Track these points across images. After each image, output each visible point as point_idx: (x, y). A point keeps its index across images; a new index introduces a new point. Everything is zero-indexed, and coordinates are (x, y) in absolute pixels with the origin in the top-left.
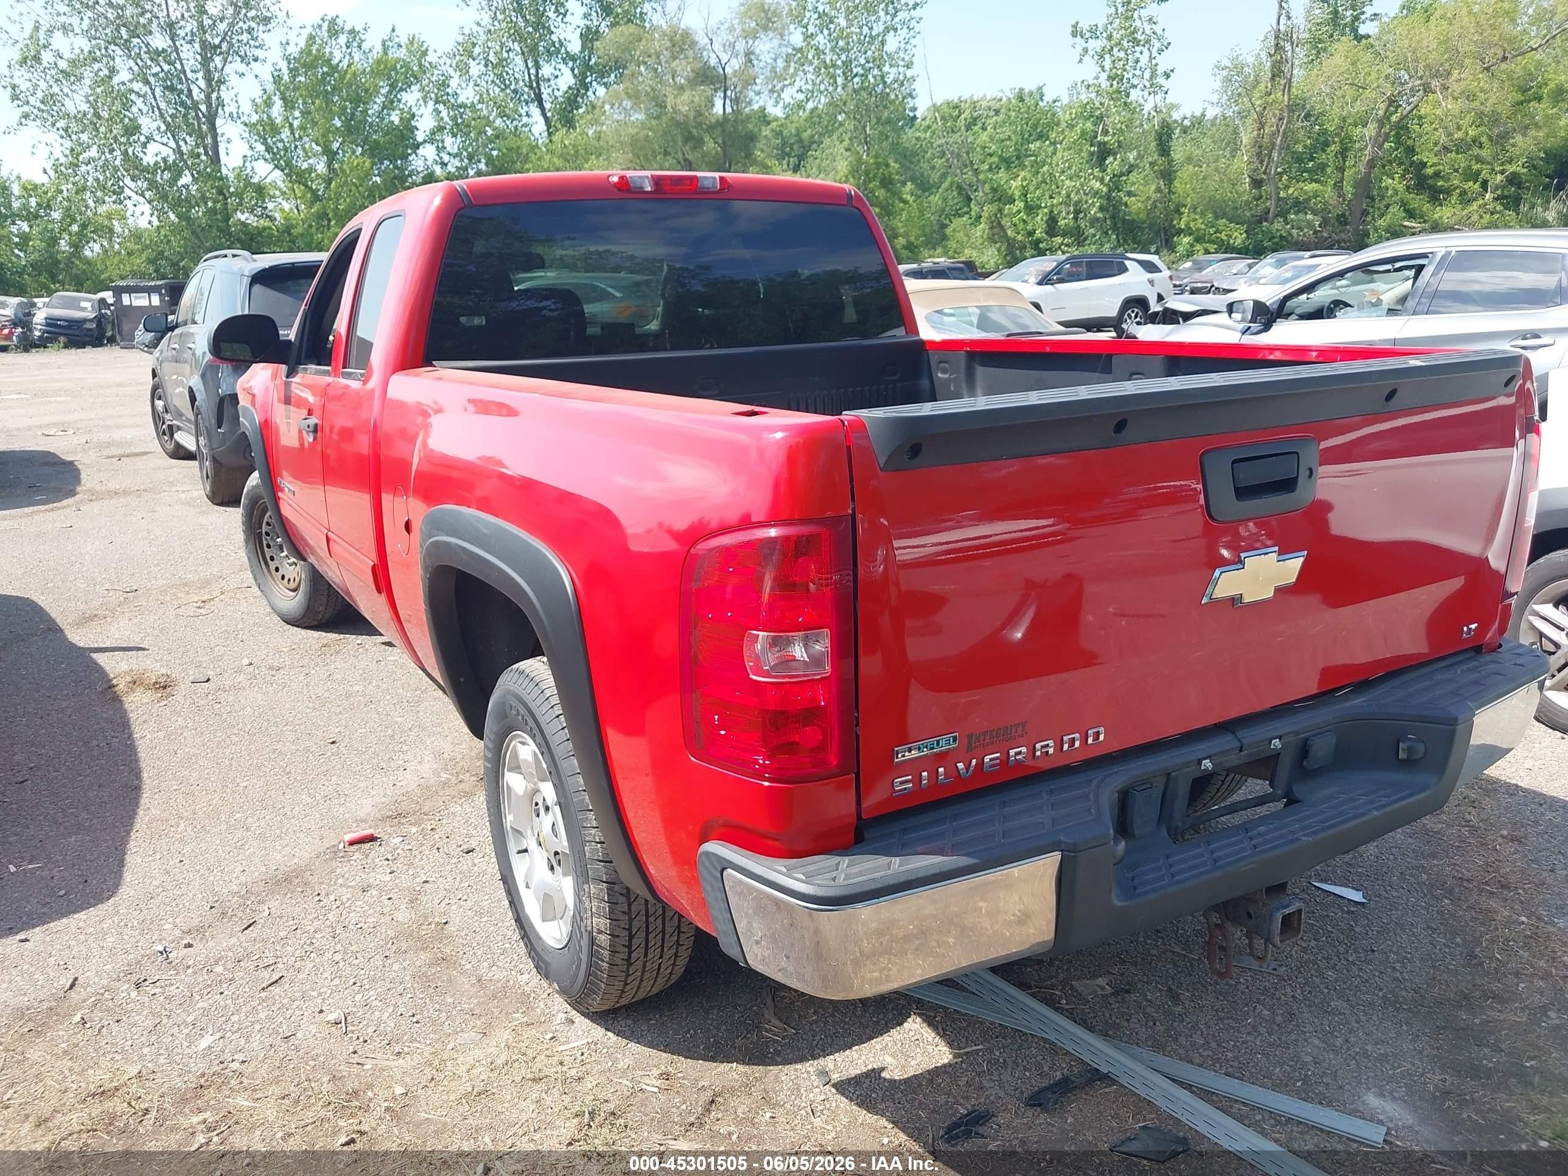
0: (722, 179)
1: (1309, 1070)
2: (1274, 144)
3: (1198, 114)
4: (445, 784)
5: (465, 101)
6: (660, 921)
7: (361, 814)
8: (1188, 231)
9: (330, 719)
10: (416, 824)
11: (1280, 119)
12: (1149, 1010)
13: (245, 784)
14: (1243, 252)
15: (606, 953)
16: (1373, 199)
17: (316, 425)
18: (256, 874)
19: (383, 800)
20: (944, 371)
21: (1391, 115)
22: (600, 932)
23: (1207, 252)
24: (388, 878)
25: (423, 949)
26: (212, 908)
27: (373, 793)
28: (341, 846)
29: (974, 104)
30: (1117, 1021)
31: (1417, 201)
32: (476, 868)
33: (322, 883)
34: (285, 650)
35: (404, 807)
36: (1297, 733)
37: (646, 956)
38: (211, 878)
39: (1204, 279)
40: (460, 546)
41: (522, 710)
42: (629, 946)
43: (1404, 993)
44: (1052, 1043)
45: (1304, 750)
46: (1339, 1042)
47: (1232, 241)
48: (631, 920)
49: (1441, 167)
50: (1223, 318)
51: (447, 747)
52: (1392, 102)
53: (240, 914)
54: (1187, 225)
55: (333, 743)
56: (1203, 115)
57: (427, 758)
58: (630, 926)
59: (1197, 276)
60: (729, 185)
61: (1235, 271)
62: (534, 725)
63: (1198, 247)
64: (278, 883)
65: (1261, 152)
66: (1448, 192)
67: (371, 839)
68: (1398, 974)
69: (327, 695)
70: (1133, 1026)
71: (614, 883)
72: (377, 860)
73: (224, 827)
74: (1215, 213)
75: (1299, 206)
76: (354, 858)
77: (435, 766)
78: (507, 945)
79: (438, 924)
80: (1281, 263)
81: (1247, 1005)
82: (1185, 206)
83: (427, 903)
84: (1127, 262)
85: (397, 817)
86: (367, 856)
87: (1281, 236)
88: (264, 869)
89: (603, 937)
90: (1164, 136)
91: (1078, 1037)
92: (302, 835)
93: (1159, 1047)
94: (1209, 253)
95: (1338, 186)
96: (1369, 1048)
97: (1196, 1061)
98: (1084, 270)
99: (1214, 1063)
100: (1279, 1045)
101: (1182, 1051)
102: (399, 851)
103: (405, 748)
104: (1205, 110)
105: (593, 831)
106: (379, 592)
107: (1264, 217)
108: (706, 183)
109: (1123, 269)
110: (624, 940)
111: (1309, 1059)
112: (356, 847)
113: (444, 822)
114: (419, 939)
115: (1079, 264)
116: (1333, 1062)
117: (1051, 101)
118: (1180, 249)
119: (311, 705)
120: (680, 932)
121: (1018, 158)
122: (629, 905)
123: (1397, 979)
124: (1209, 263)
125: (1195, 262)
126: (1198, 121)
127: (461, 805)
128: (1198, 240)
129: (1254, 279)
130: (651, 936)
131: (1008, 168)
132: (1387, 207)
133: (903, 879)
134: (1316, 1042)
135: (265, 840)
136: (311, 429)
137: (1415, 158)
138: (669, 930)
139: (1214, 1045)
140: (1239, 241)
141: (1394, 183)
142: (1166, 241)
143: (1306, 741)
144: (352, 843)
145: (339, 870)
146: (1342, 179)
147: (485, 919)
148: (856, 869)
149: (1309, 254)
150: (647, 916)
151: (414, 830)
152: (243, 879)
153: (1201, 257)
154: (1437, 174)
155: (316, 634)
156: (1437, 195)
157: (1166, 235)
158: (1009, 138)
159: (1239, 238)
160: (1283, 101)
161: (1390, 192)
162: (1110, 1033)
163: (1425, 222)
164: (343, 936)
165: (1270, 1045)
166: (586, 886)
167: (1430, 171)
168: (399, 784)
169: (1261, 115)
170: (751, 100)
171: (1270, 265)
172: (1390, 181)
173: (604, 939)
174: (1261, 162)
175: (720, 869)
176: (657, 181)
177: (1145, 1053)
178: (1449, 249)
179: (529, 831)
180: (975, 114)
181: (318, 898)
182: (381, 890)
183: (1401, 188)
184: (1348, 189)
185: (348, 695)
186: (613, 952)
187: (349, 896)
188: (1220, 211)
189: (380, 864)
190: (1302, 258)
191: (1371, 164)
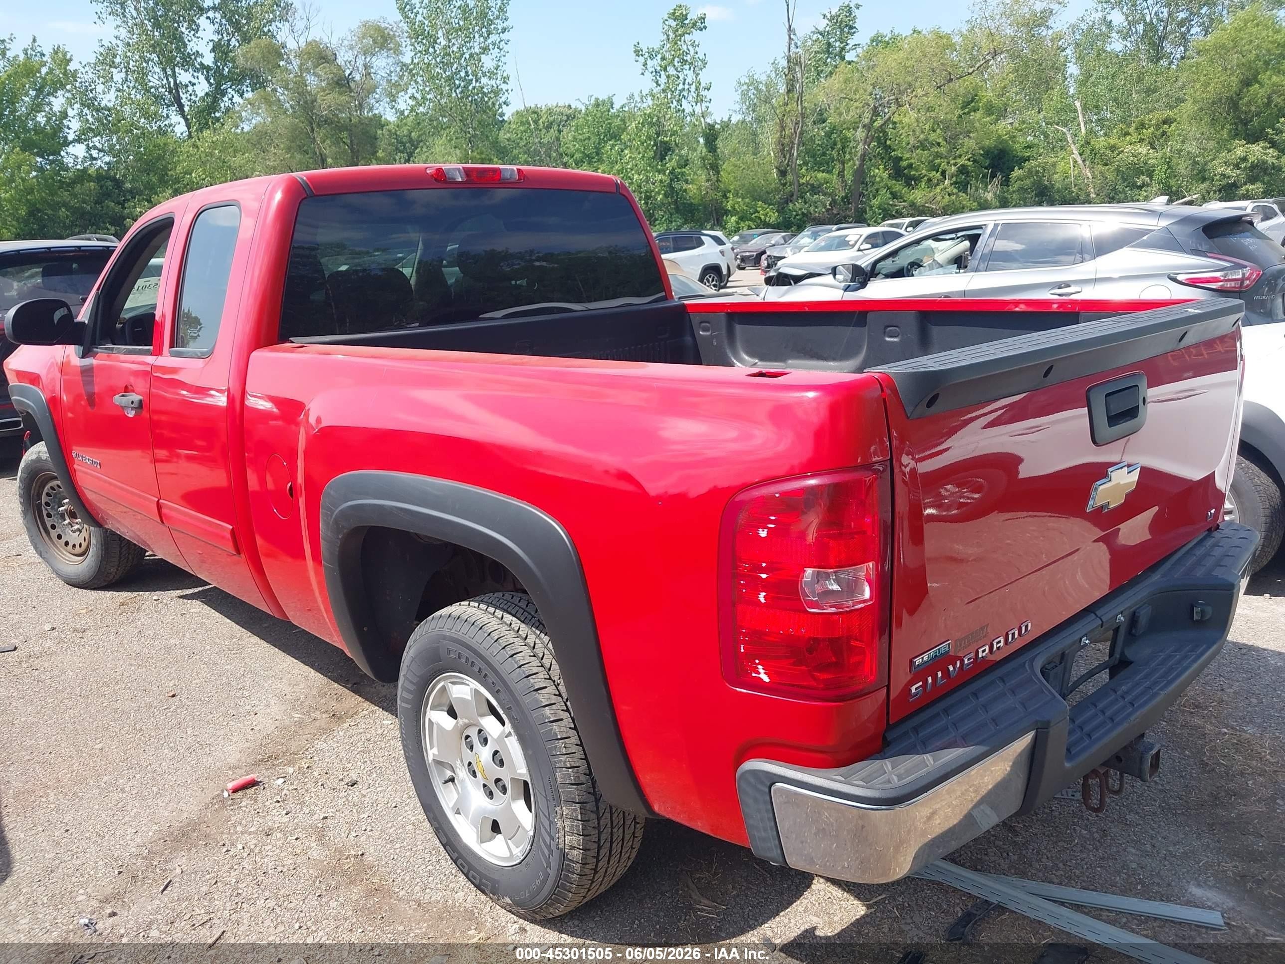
0: (519, 170)
1: (1140, 874)
2: (793, 143)
3: (726, 119)
4: (300, 724)
5: (109, 105)
6: (621, 830)
7: (232, 760)
8: (733, 212)
9: (158, 673)
10: (290, 764)
11: (796, 124)
12: (997, 843)
13: (100, 746)
14: (777, 227)
15: (577, 867)
16: (867, 185)
17: (141, 401)
18: (150, 833)
19: (248, 745)
20: (705, 330)
21: (874, 122)
22: (572, 848)
23: (750, 228)
24: (286, 819)
25: (351, 883)
26: (120, 873)
27: (234, 740)
28: (226, 794)
29: (550, 111)
30: (979, 856)
31: (898, 186)
32: (367, 799)
33: (222, 832)
34: (83, 612)
35: (271, 750)
36: (1130, 607)
37: (608, 863)
38: (105, 844)
39: (750, 249)
40: (396, 507)
41: (466, 653)
42: (597, 857)
43: (1172, 801)
44: (939, 883)
45: (1133, 619)
46: (1148, 847)
47: (767, 219)
48: (600, 833)
49: (913, 161)
50: (829, 279)
51: (287, 690)
52: (875, 112)
53: (152, 876)
54: (733, 207)
55: (173, 696)
56: (729, 120)
57: (272, 702)
58: (599, 839)
59: (744, 247)
60: (525, 176)
61: (773, 242)
62: (484, 666)
63: (742, 224)
64: (176, 840)
65: (784, 148)
66: (918, 179)
67: (253, 784)
68: (1160, 787)
69: (145, 651)
70: (993, 859)
71: (586, 803)
72: (267, 803)
73: (96, 792)
74: (752, 196)
75: (815, 189)
76: (244, 804)
77: (284, 707)
78: (430, 867)
79: (356, 857)
80: (815, 236)
81: (1068, 829)
82: (730, 192)
83: (335, 838)
84: (703, 237)
85: (269, 760)
86: (256, 801)
87: (803, 213)
88: (155, 827)
89: (575, 852)
90: (712, 136)
91: (960, 875)
92: (181, 789)
93: (1023, 874)
94: (752, 229)
95: (841, 174)
96: (1171, 849)
97: (1056, 881)
98: (671, 244)
99: (1067, 880)
100: (1108, 858)
101: (1041, 874)
102: (285, 792)
103: (246, 694)
104: (731, 116)
105: (563, 758)
106: (238, 552)
107: (789, 199)
108: (507, 175)
109: (700, 243)
110: (593, 853)
111: (1134, 865)
112: (240, 793)
113: (316, 758)
114: (344, 873)
115: (667, 240)
116: (1153, 865)
117: (618, 108)
118: (729, 225)
119: (133, 662)
120: (634, 837)
121: (597, 154)
122: (599, 819)
123: (1161, 791)
124: (752, 237)
125: (741, 237)
126: (726, 125)
127: (325, 741)
128: (742, 219)
129: (796, 248)
130: (614, 845)
131: (590, 163)
132: (877, 190)
133: (943, 772)
134: (1133, 851)
135: (144, 799)
136: (135, 405)
137: (893, 154)
138: (627, 837)
139: (1061, 865)
140: (773, 219)
141: (880, 173)
142: (718, 220)
143: (1134, 613)
144: (235, 790)
145: (234, 818)
146: (844, 170)
147: (398, 846)
148: (901, 769)
149: (835, 227)
150: (612, 828)
151: (291, 770)
152: (139, 840)
153: (746, 232)
154: (910, 166)
155: (109, 594)
156: (911, 181)
157: (717, 215)
158: (589, 138)
159: (773, 217)
160: (798, 110)
161: (878, 179)
162: (979, 867)
163: (904, 201)
164: (267, 882)
165: (1102, 859)
166: (558, 809)
167: (904, 164)
168: (255, 728)
169: (782, 120)
170: (373, 106)
171: (808, 237)
172: (877, 171)
173: (576, 854)
174: (785, 157)
175: (768, 784)
176: (468, 172)
177: (1014, 879)
178: (997, 222)
179: (459, 762)
180: (551, 119)
181: (225, 849)
182: (284, 832)
183: (885, 175)
184: (849, 176)
185: (168, 650)
186: (584, 864)
187: (254, 841)
188: (755, 195)
189: (272, 807)
190: (830, 231)
191: (863, 156)
